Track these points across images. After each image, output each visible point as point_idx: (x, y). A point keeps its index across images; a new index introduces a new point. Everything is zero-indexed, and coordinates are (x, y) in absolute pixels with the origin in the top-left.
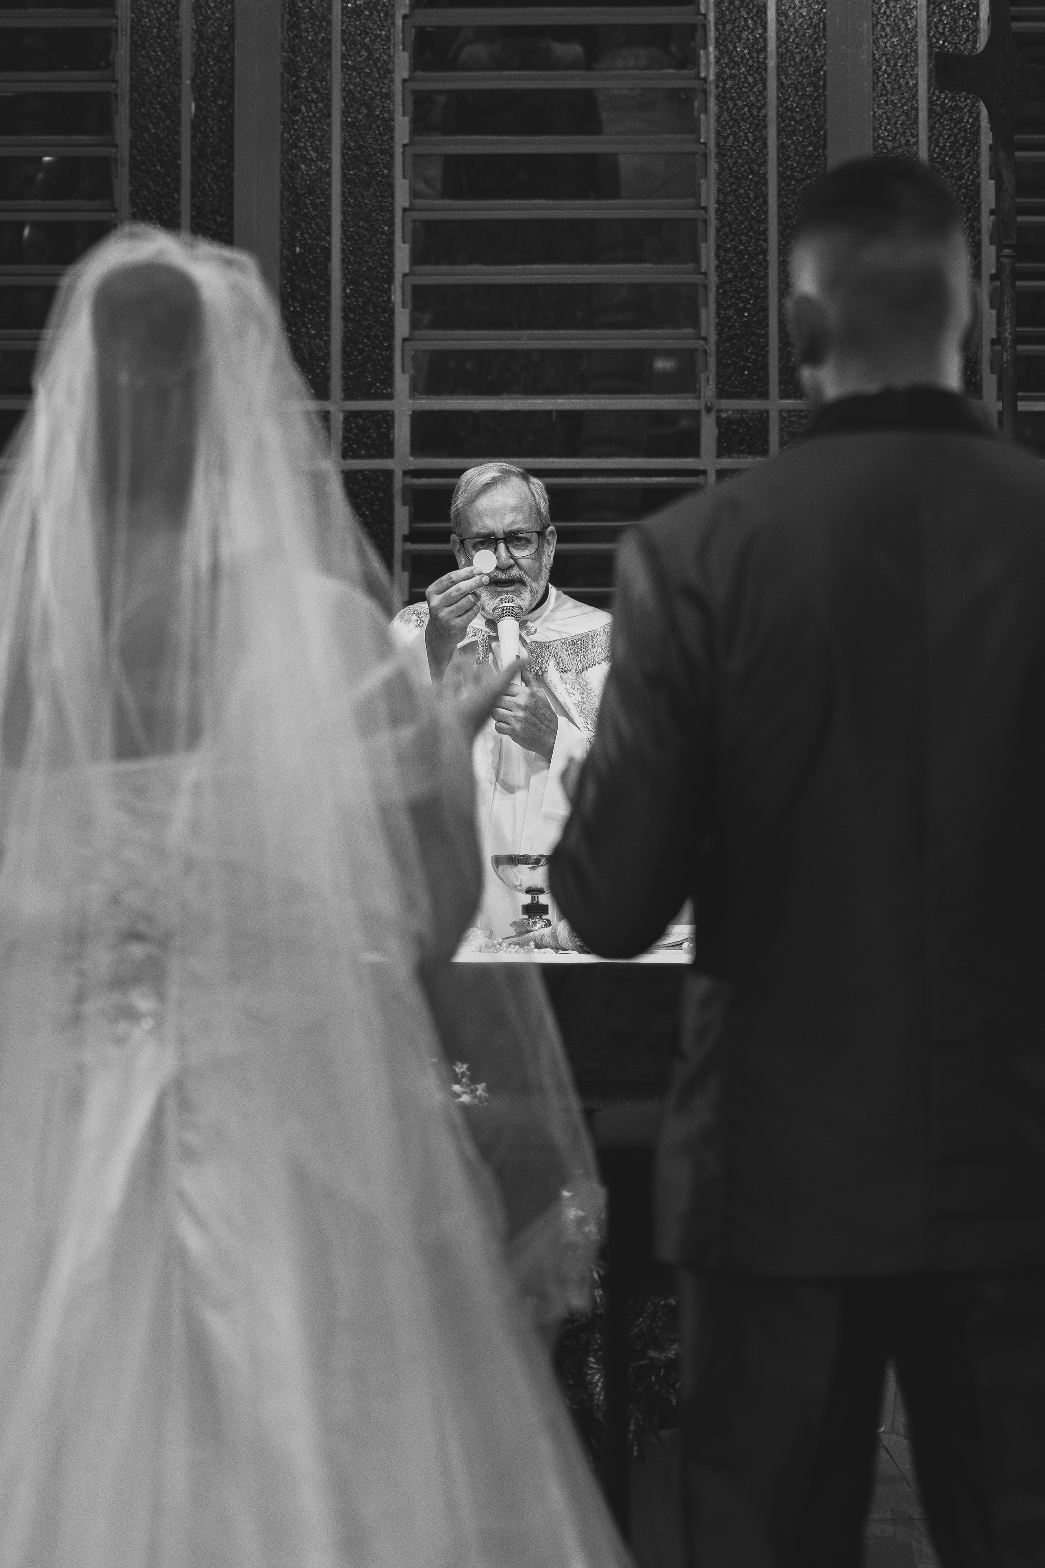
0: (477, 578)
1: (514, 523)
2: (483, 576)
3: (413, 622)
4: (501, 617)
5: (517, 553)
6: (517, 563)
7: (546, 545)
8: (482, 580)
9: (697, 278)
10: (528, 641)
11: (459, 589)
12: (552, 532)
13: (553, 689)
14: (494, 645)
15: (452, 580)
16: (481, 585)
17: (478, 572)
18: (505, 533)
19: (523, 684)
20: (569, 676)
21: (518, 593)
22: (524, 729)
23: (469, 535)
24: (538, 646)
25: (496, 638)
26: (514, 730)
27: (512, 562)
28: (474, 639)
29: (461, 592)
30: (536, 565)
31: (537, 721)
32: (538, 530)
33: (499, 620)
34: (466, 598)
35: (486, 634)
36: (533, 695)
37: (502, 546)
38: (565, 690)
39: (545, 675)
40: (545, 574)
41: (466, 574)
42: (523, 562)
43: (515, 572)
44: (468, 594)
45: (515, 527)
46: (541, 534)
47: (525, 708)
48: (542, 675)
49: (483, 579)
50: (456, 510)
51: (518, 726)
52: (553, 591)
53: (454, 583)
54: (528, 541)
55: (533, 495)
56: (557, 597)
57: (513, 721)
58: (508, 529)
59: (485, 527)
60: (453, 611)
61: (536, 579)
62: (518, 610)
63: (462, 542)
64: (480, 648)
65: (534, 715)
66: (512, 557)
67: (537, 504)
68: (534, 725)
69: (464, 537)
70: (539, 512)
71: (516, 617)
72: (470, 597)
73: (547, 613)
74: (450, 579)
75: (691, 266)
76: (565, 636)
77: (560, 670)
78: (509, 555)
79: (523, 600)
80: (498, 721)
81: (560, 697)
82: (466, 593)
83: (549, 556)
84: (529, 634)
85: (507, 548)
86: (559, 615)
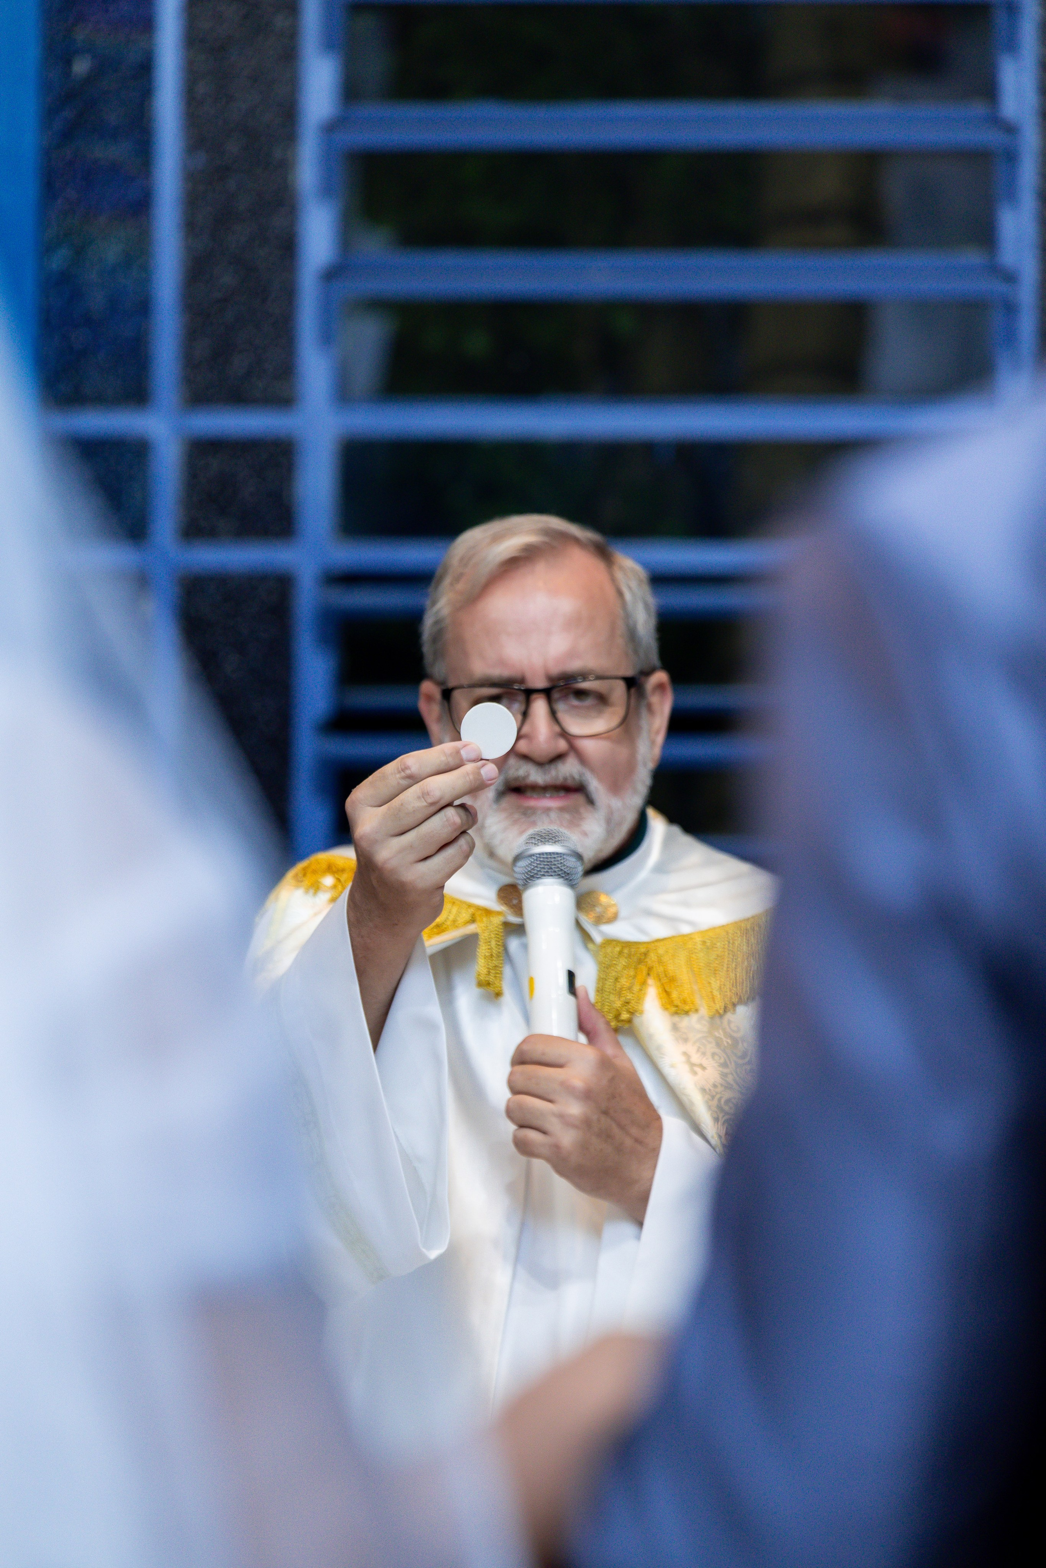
0: (469, 767)
1: (572, 654)
2: (483, 766)
3: (325, 891)
4: (531, 877)
5: (576, 726)
6: (573, 748)
7: (644, 713)
8: (479, 774)
9: (989, 137)
10: (598, 938)
11: (425, 794)
12: (660, 687)
13: (654, 1053)
14: (514, 944)
15: (408, 772)
16: (477, 788)
17: (473, 756)
18: (550, 678)
19: (582, 1039)
20: (695, 1023)
21: (575, 818)
22: (584, 1146)
23: (464, 681)
24: (621, 953)
25: (519, 930)
26: (557, 1147)
27: (562, 745)
28: (471, 929)
29: (430, 800)
30: (623, 752)
31: (614, 1126)
32: (629, 673)
33: (526, 886)
34: (442, 813)
35: (497, 920)
36: (605, 1064)
37: (540, 706)
38: (683, 1059)
39: (636, 1021)
40: (643, 780)
41: (443, 758)
42: (589, 747)
43: (569, 769)
44: (449, 805)
45: (575, 665)
46: (632, 683)
47: (587, 1095)
48: (630, 1021)
49: (483, 771)
50: (437, 622)
51: (567, 1138)
52: (658, 826)
53: (414, 779)
54: (602, 699)
55: (620, 594)
56: (667, 842)
57: (554, 1125)
58: (555, 670)
59: (502, 662)
60: (411, 847)
61: (616, 787)
62: (572, 862)
63: (447, 694)
64: (482, 950)
65: (606, 1113)
66: (564, 734)
67: (627, 616)
68: (606, 1136)
69: (451, 684)
70: (632, 635)
71: (567, 877)
72: (451, 814)
73: (644, 874)
74: (403, 770)
75: (978, 109)
76: (686, 929)
77: (674, 1009)
78: (557, 729)
79: (585, 834)
80: (521, 1126)
81: (667, 1070)
82: (443, 803)
83: (653, 742)
84: (599, 920)
85: (553, 714)
86: (674, 880)
